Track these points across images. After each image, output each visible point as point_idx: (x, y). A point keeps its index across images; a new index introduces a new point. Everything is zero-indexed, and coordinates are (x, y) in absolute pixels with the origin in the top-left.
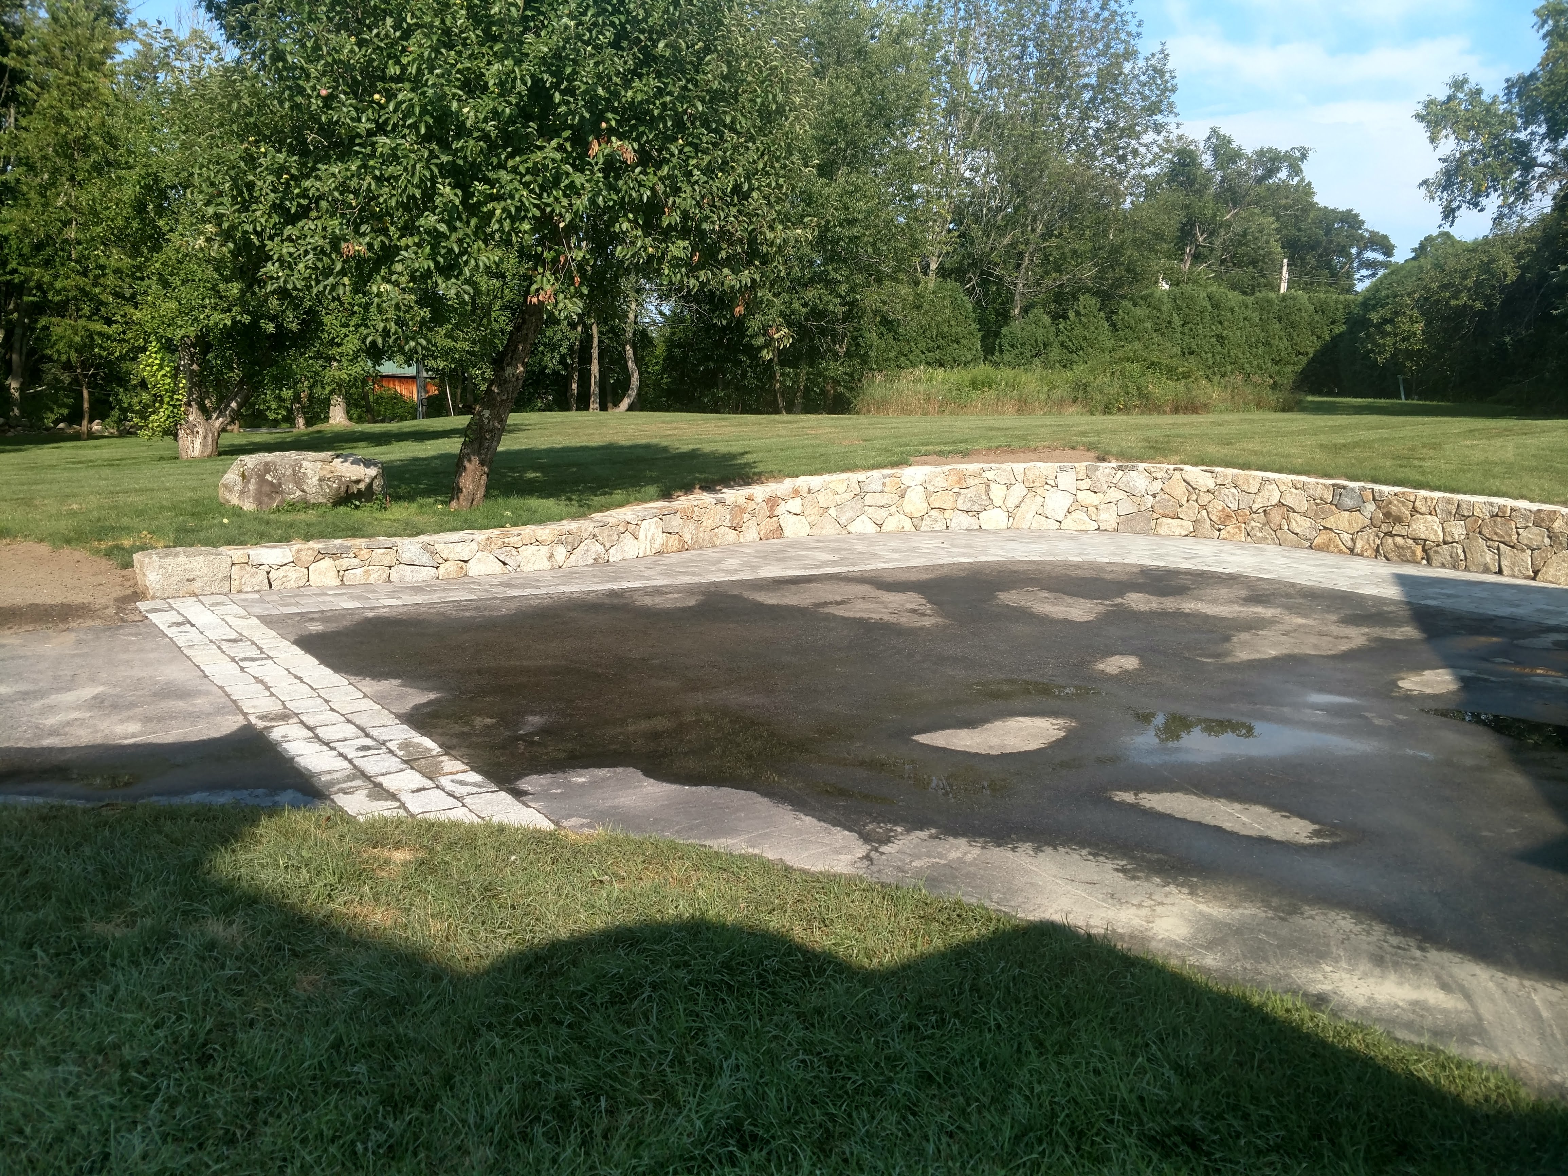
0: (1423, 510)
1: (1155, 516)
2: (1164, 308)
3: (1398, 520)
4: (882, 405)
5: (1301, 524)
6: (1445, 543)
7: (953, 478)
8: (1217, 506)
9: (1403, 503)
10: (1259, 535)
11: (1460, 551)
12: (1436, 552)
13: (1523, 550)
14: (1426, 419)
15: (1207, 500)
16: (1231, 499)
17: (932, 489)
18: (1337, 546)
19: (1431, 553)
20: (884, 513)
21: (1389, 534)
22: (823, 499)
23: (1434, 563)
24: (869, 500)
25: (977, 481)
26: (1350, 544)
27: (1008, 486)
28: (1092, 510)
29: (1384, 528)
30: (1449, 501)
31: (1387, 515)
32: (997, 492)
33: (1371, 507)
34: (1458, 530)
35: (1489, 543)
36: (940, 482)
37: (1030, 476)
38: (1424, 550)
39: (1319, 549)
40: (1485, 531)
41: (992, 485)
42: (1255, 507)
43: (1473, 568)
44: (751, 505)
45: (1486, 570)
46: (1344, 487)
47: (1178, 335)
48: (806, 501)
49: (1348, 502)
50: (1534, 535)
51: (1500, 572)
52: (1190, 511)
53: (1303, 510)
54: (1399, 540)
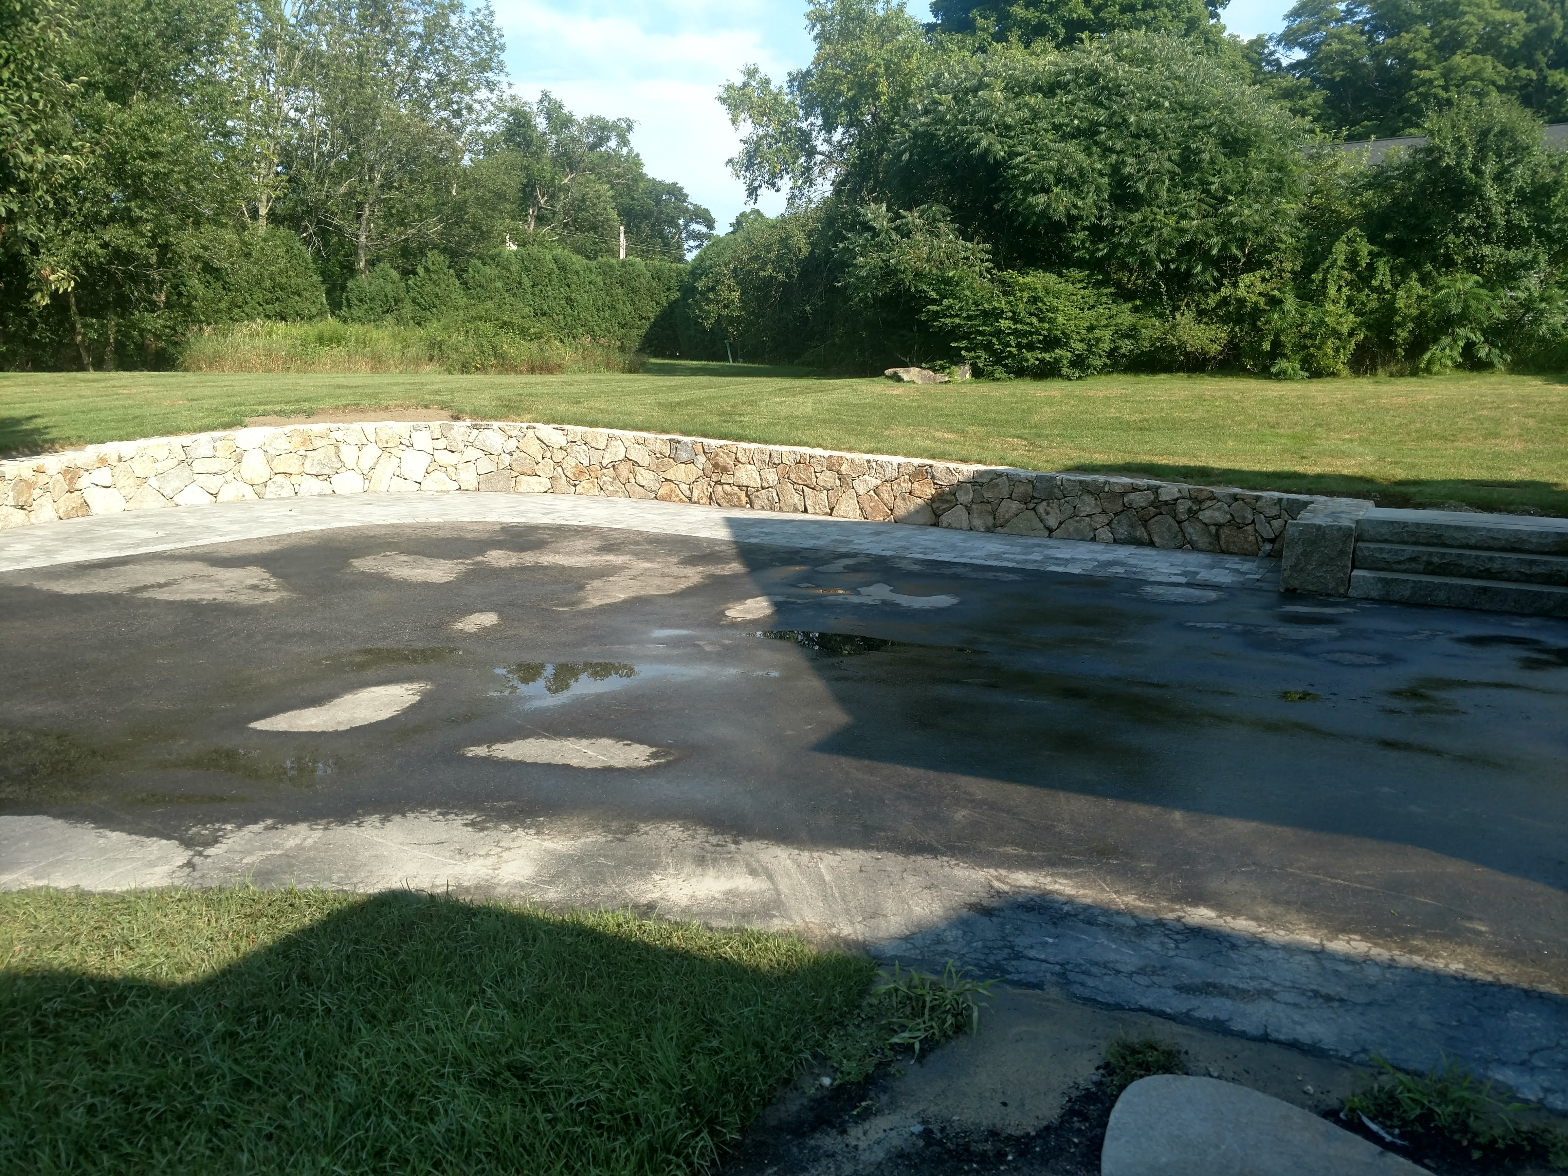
0: (744, 460)
1: (514, 474)
2: (513, 269)
3: (725, 470)
4: (215, 361)
5: (646, 477)
6: (763, 488)
7: (296, 440)
8: (570, 463)
9: (727, 454)
10: (611, 489)
11: (775, 495)
12: (757, 497)
13: (821, 491)
14: (746, 379)
15: (561, 457)
16: (581, 454)
17: (274, 452)
18: (677, 496)
19: (753, 497)
20: (218, 480)
21: (718, 483)
22: (140, 468)
23: (756, 506)
24: (197, 466)
25: (324, 442)
26: (688, 493)
27: (361, 447)
28: (451, 470)
29: (715, 478)
30: (763, 452)
31: (716, 465)
32: (348, 454)
33: (702, 459)
34: (771, 477)
35: (796, 486)
36: (282, 444)
37: (383, 436)
38: (747, 496)
39: (664, 499)
40: (792, 476)
41: (341, 446)
42: (605, 463)
43: (785, 509)
44: (42, 479)
45: (796, 510)
46: (679, 442)
47: (529, 296)
48: (117, 471)
49: (684, 455)
50: (827, 478)
51: (806, 511)
52: (546, 468)
53: (646, 464)
54: (726, 487)
